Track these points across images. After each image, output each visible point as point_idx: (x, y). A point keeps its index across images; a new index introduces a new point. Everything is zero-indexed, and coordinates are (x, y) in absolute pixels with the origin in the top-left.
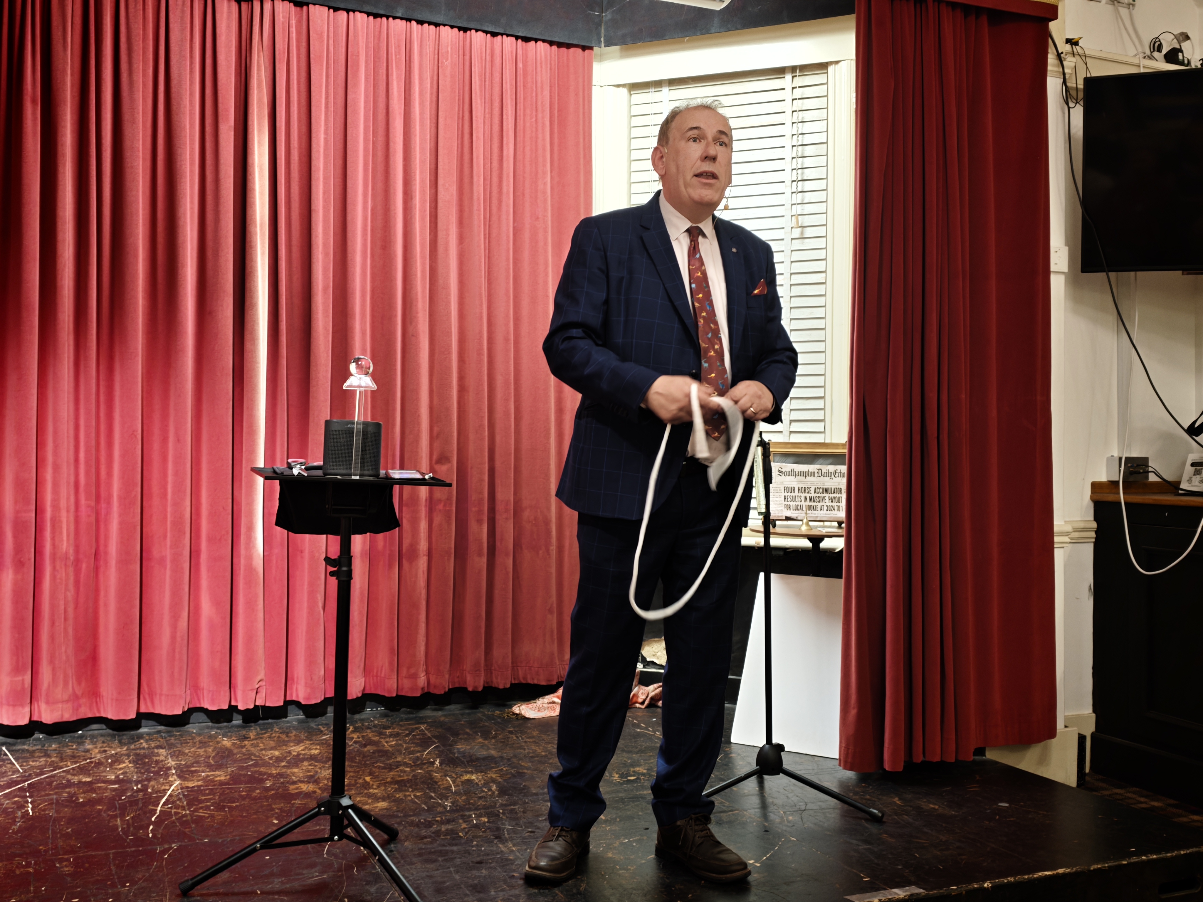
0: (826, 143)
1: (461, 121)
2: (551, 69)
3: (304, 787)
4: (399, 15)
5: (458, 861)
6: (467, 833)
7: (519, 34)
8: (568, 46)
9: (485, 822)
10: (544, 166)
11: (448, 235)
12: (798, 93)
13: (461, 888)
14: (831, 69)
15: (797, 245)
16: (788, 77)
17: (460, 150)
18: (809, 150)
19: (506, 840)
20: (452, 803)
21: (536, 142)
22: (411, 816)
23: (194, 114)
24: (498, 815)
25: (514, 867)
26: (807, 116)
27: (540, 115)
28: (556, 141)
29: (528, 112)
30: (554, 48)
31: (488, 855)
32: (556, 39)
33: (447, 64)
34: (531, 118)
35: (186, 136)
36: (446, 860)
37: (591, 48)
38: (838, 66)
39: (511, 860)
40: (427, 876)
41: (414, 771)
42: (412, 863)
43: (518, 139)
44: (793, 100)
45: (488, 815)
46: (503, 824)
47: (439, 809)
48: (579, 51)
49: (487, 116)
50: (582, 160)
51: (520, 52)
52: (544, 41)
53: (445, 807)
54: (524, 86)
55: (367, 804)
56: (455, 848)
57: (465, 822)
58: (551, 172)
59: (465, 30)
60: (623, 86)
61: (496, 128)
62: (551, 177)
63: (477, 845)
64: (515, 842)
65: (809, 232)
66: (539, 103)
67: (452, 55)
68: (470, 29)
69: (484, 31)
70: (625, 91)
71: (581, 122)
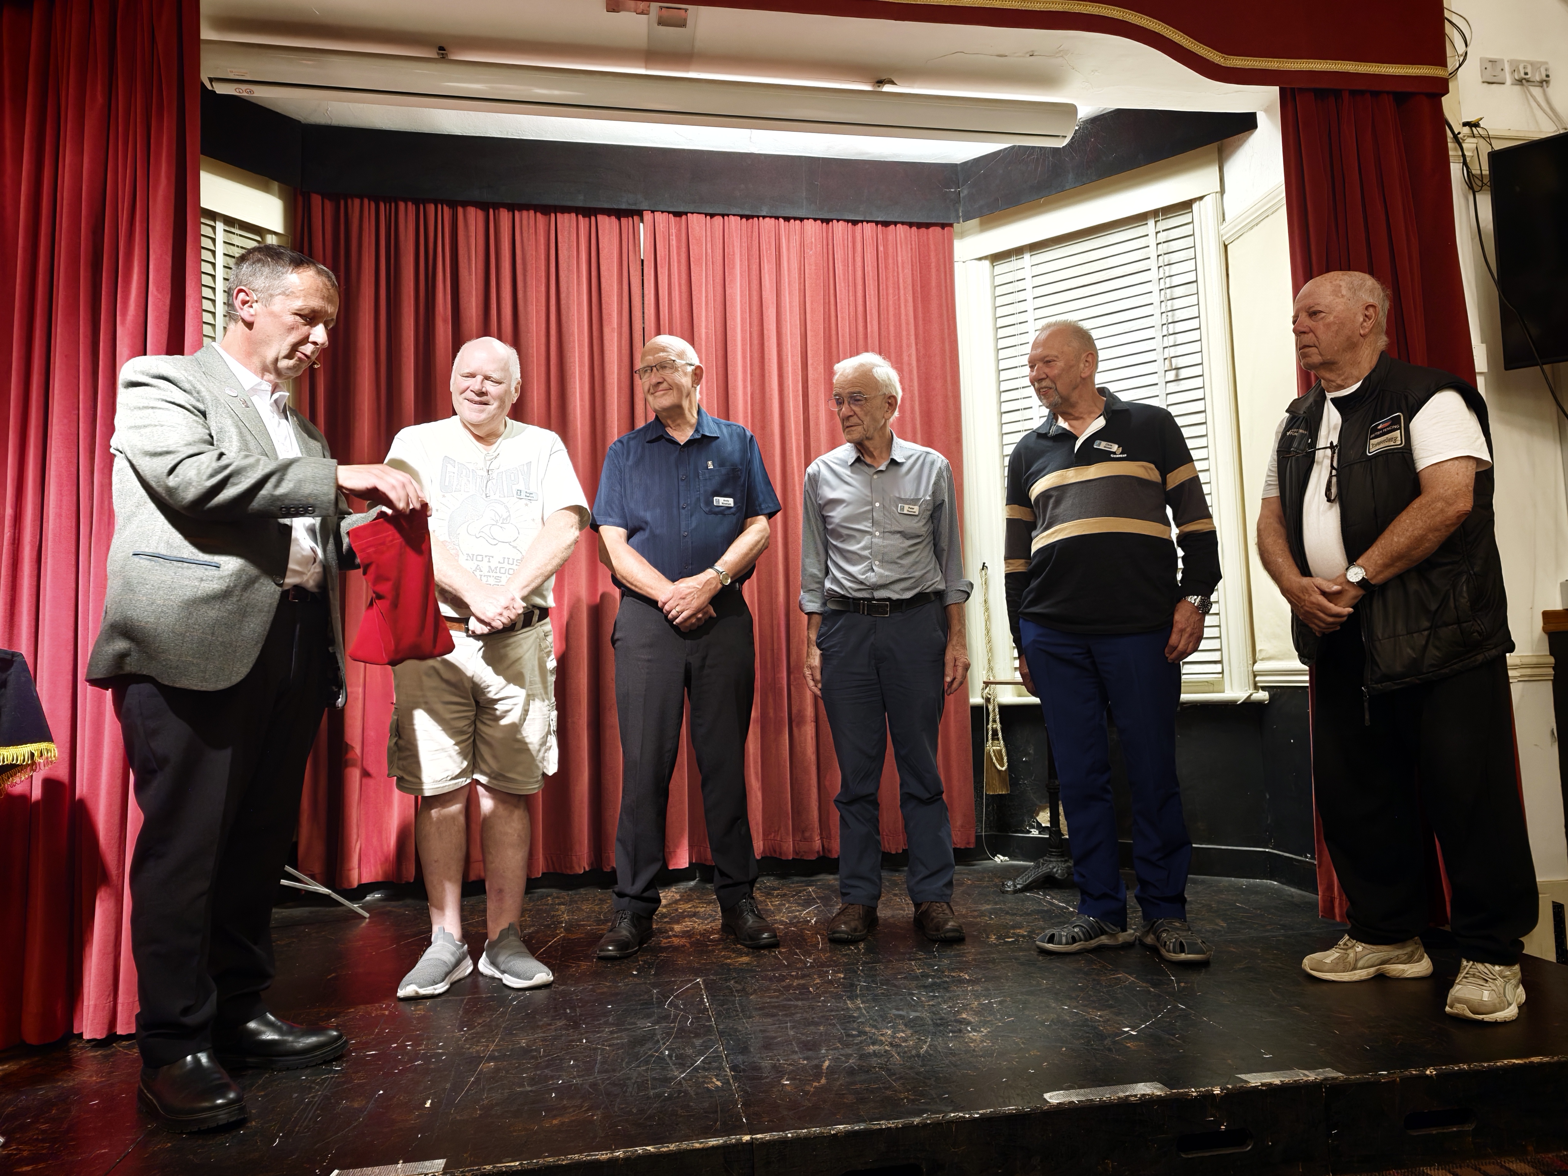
0: (1196, 281)
1: (827, 305)
2: (911, 249)
3: (676, 941)
4: (764, 214)
5: (798, 1017)
6: (818, 988)
7: (879, 219)
8: (928, 226)
9: (840, 978)
10: (908, 339)
11: (818, 411)
12: (1162, 237)
13: (792, 1044)
14: (1195, 206)
15: (1172, 387)
16: (1151, 222)
17: (827, 332)
18: (1178, 292)
19: (857, 996)
20: (814, 959)
21: (900, 318)
22: (769, 971)
23: (583, 321)
24: (856, 972)
25: (855, 1025)
26: (1174, 257)
27: (902, 292)
28: (920, 315)
29: (891, 291)
30: (914, 229)
31: (832, 1011)
32: (915, 220)
33: (810, 252)
34: (894, 296)
35: (574, 341)
36: (786, 1015)
37: (951, 225)
38: (1202, 202)
39: (854, 1017)
40: (761, 1031)
41: (787, 928)
42: (750, 1018)
43: (882, 317)
44: (1158, 244)
45: (845, 971)
46: (859, 981)
47: (799, 965)
48: (938, 229)
49: (851, 298)
50: (946, 331)
51: (880, 236)
52: (903, 223)
53: (805, 963)
54: (886, 267)
55: (729, 958)
56: (800, 1003)
57: (819, 977)
58: (916, 344)
59: (827, 221)
60: (985, 258)
61: (860, 309)
62: (917, 349)
63: (824, 1001)
64: (865, 999)
65: (1184, 373)
66: (901, 281)
67: (816, 245)
68: (832, 220)
69: (845, 220)
70: (987, 263)
71: (944, 295)
